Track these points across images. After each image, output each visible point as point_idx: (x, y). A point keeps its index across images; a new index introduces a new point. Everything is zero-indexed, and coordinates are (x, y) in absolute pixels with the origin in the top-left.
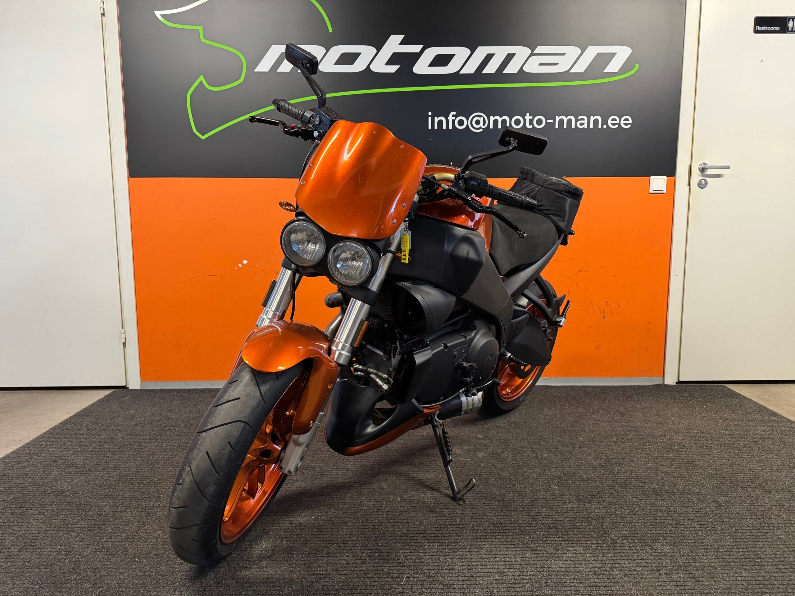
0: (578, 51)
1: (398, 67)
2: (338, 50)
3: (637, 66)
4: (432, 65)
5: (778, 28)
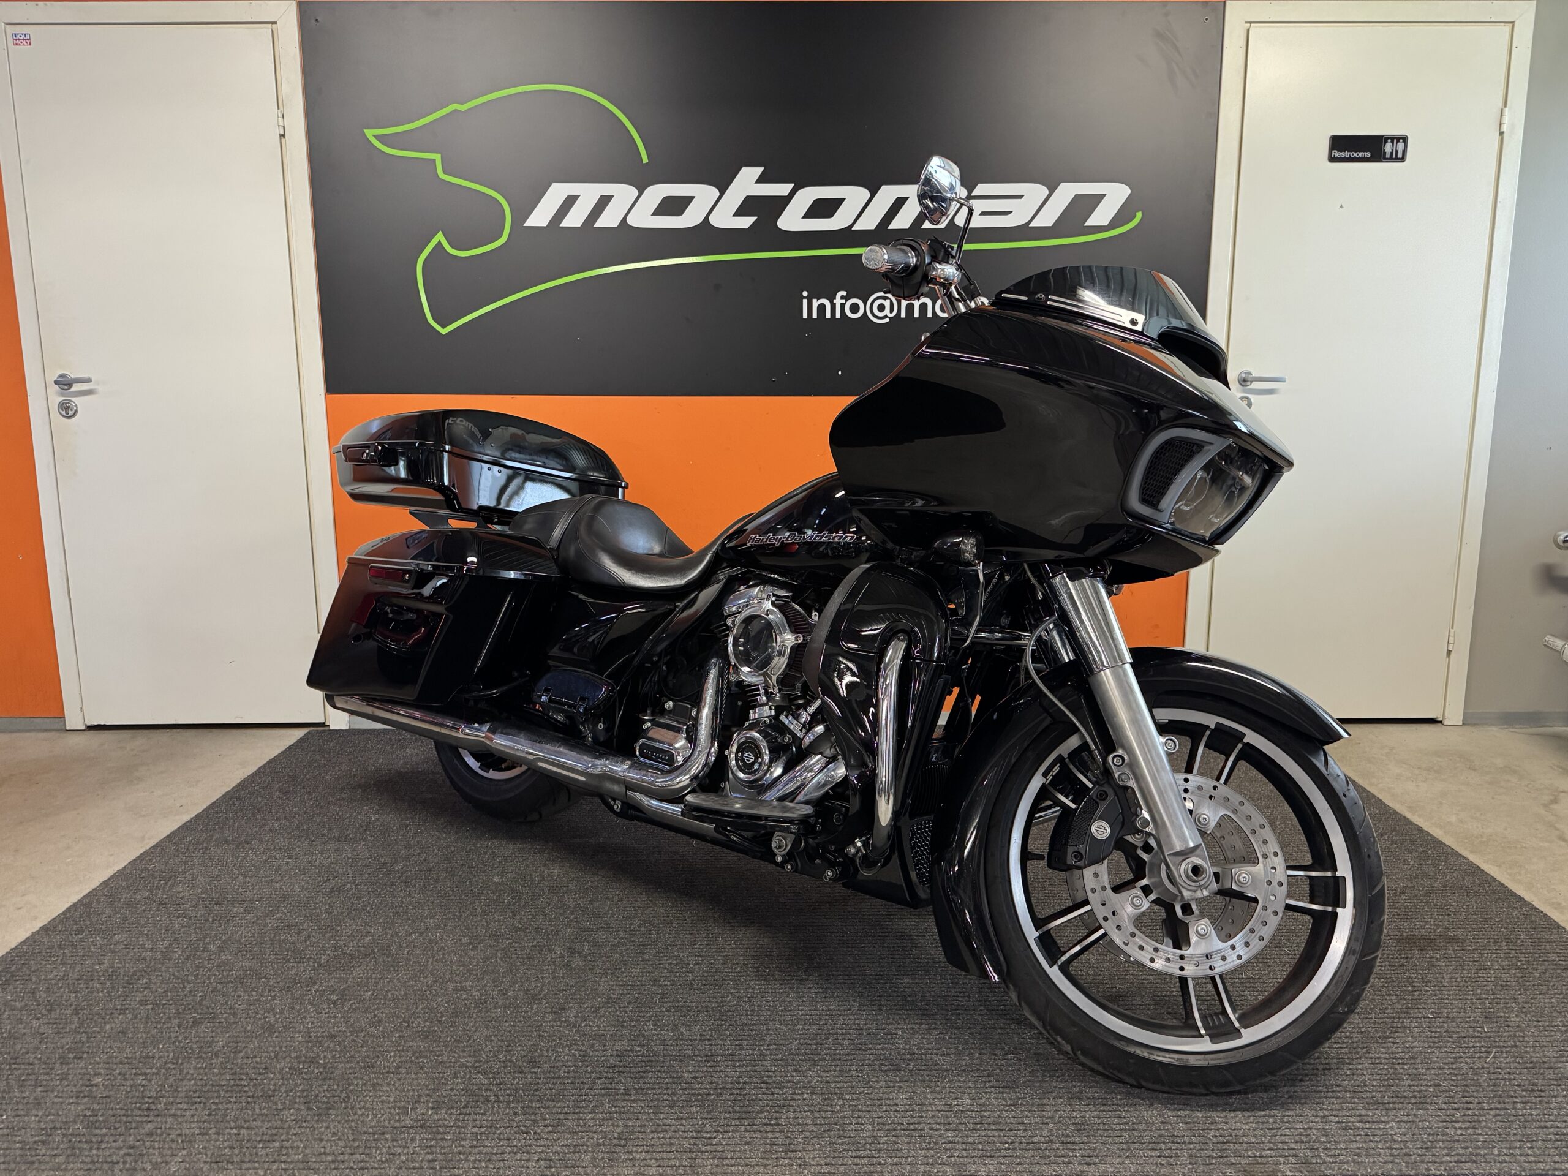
0: (1045, 191)
1: (754, 218)
2: (658, 192)
3: (1139, 215)
4: (807, 216)
5: (1368, 154)
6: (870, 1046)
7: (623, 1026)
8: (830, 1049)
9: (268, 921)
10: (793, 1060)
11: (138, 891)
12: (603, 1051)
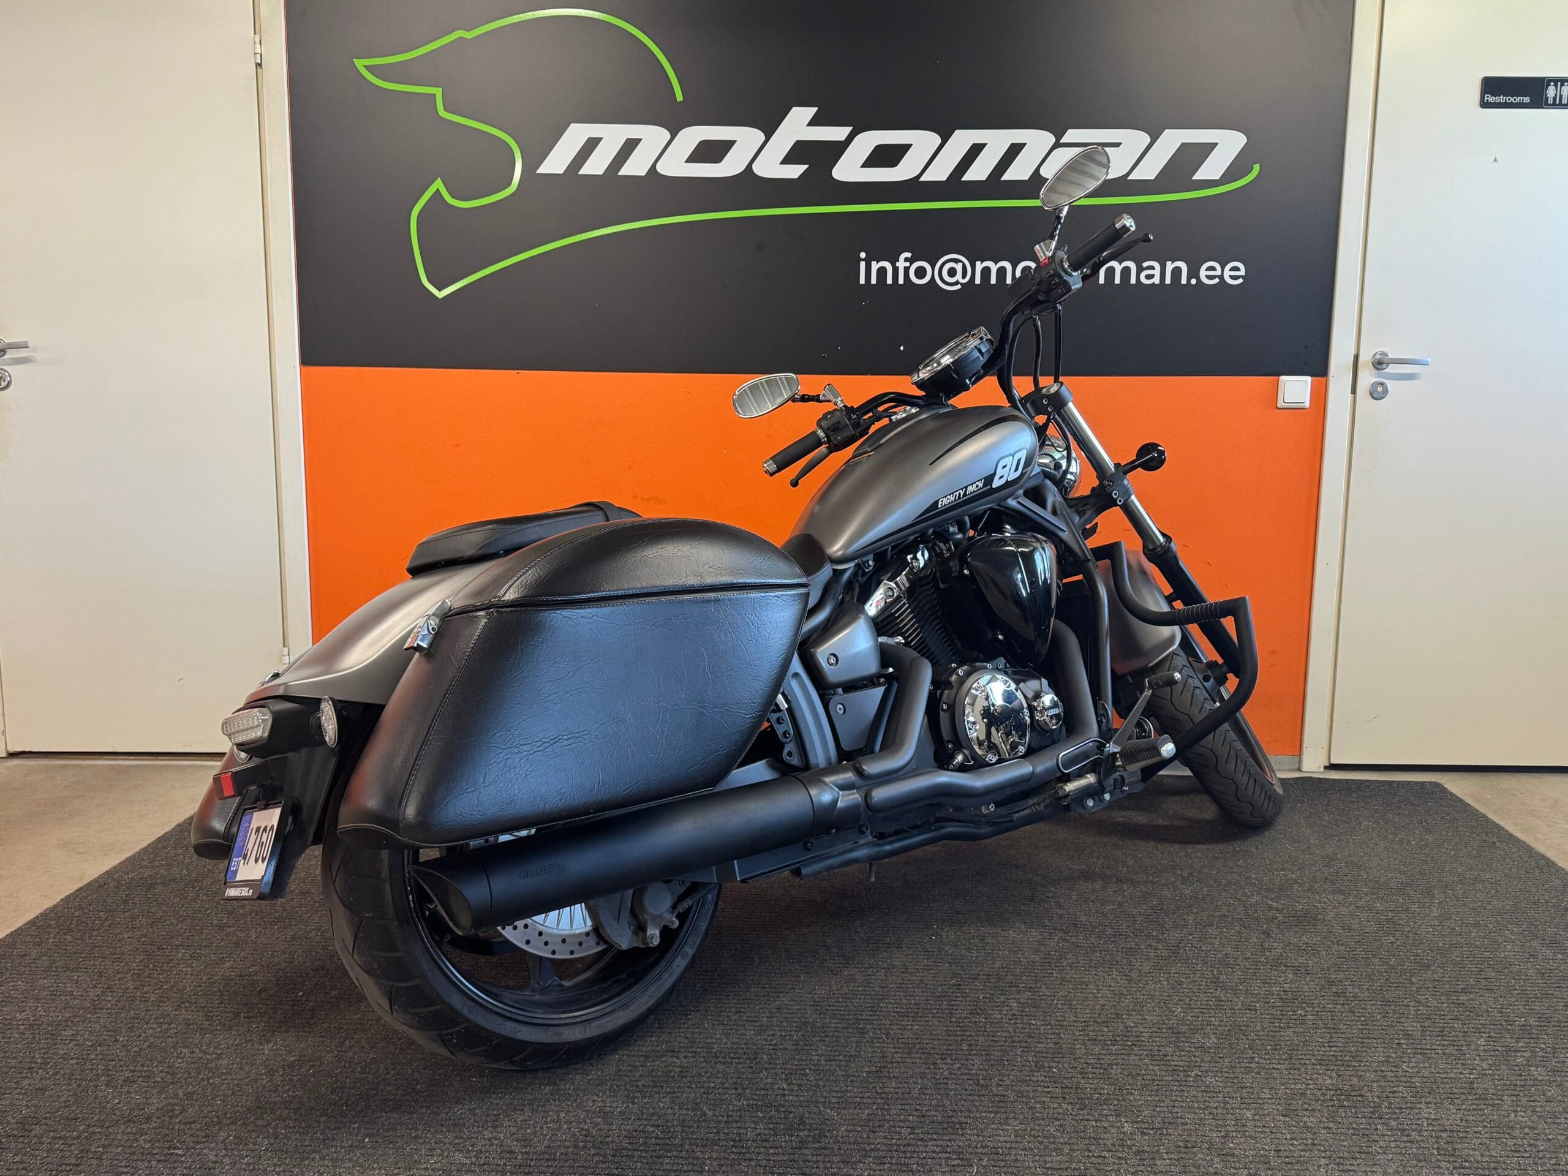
0: (1146, 139)
1: (806, 166)
2: (693, 136)
3: (1257, 168)
5: (1527, 100)
6: (935, 1136)
7: (633, 1103)
8: (886, 1138)
9: (217, 970)
10: (840, 1149)
11: (70, 931)
12: (609, 1130)
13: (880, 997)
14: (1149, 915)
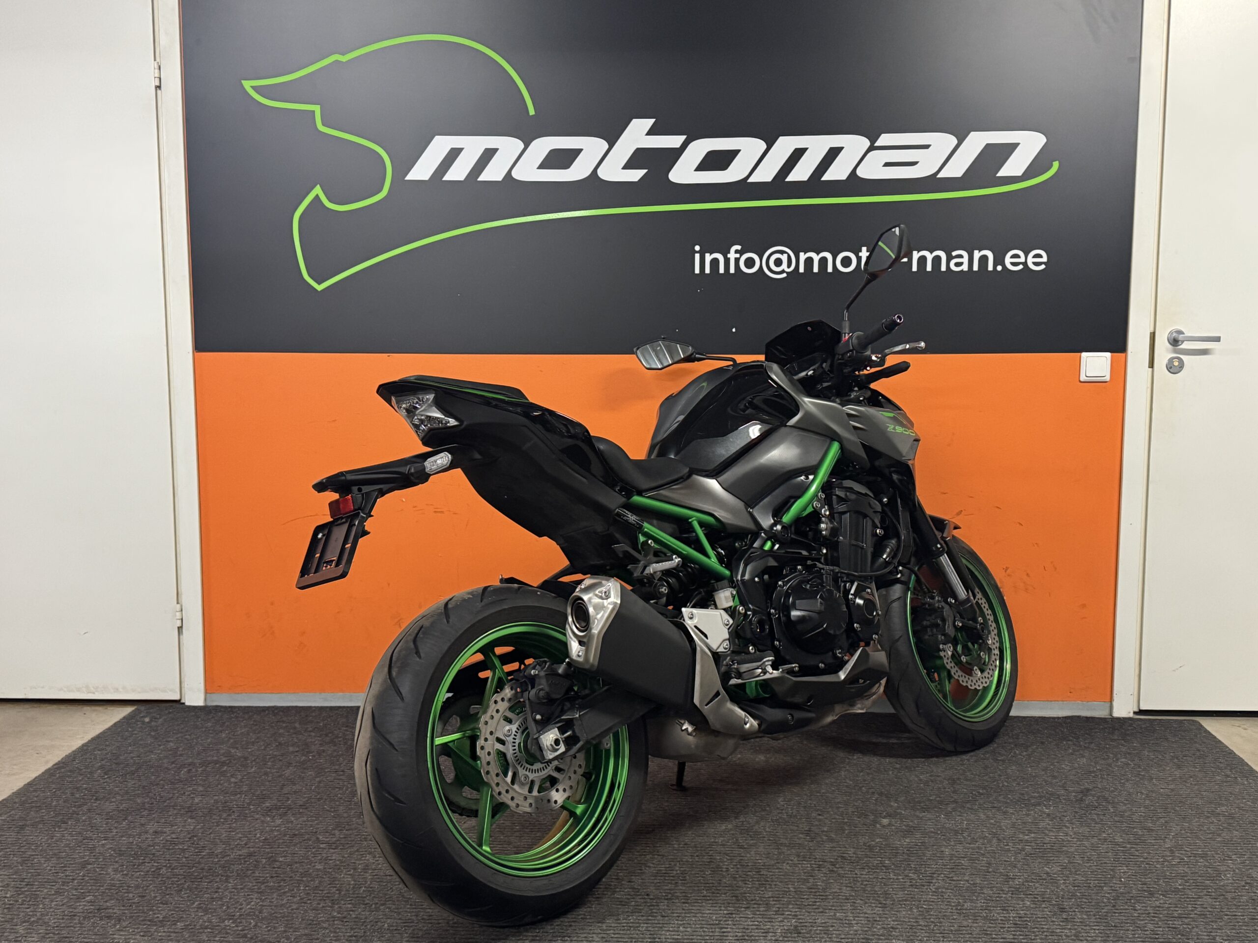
3: (1055, 165)
13: (661, 925)
14: (911, 848)
